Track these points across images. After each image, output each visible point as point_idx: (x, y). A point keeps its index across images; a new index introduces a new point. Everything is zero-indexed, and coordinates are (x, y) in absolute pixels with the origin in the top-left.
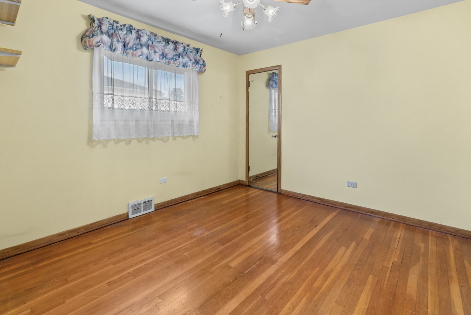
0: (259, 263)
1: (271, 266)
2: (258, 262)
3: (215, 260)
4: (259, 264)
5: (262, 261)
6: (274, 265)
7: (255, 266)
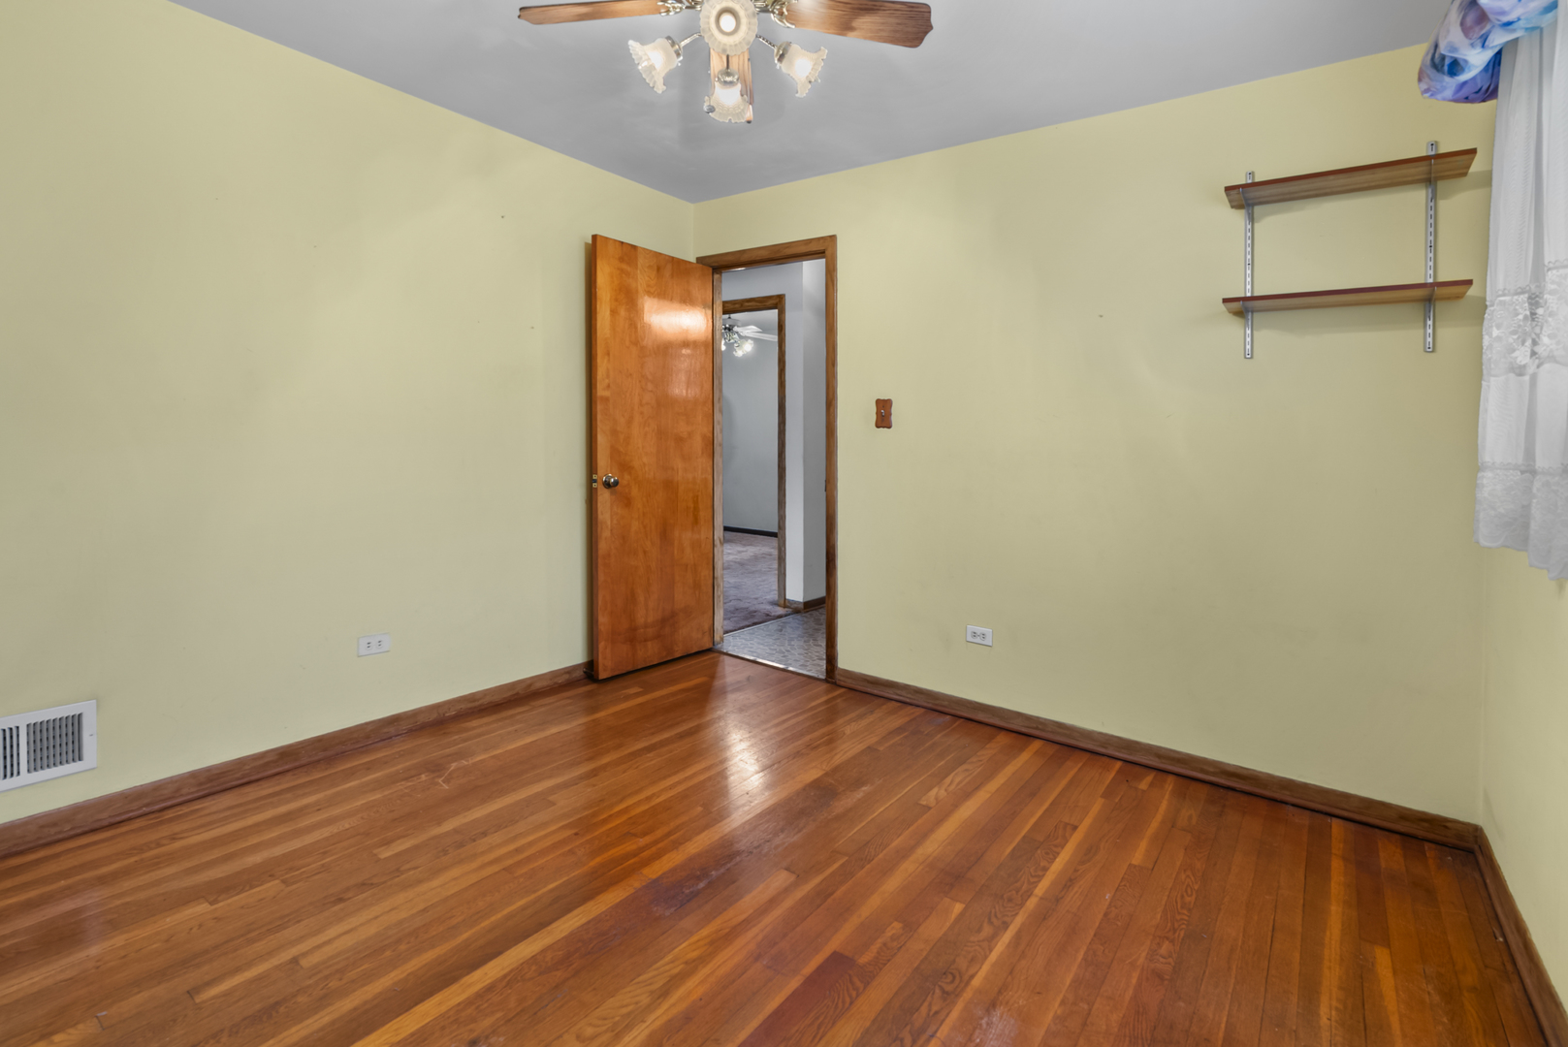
0: (697, 884)
1: (664, 874)
2: (702, 885)
3: (843, 888)
4: (699, 879)
5: (687, 891)
6: (654, 877)
7: (713, 873)
